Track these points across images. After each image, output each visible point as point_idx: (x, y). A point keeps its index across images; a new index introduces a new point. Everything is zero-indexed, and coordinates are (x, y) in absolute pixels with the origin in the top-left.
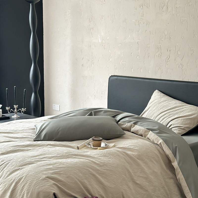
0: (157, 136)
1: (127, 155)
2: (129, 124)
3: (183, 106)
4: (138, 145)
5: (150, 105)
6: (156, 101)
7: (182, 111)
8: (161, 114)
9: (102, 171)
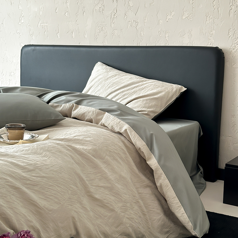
0: (119, 120)
2: (68, 105)
3: (143, 81)
4: (90, 135)
5: (90, 84)
6: (100, 77)
7: (143, 89)
9: (32, 180)
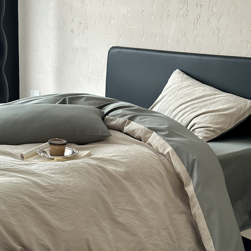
0: (164, 141)
1: (106, 171)
2: (121, 120)
3: (215, 94)
4: (128, 155)
5: (164, 93)
6: (174, 86)
7: (214, 103)
8: (180, 107)
9: (50, 201)
